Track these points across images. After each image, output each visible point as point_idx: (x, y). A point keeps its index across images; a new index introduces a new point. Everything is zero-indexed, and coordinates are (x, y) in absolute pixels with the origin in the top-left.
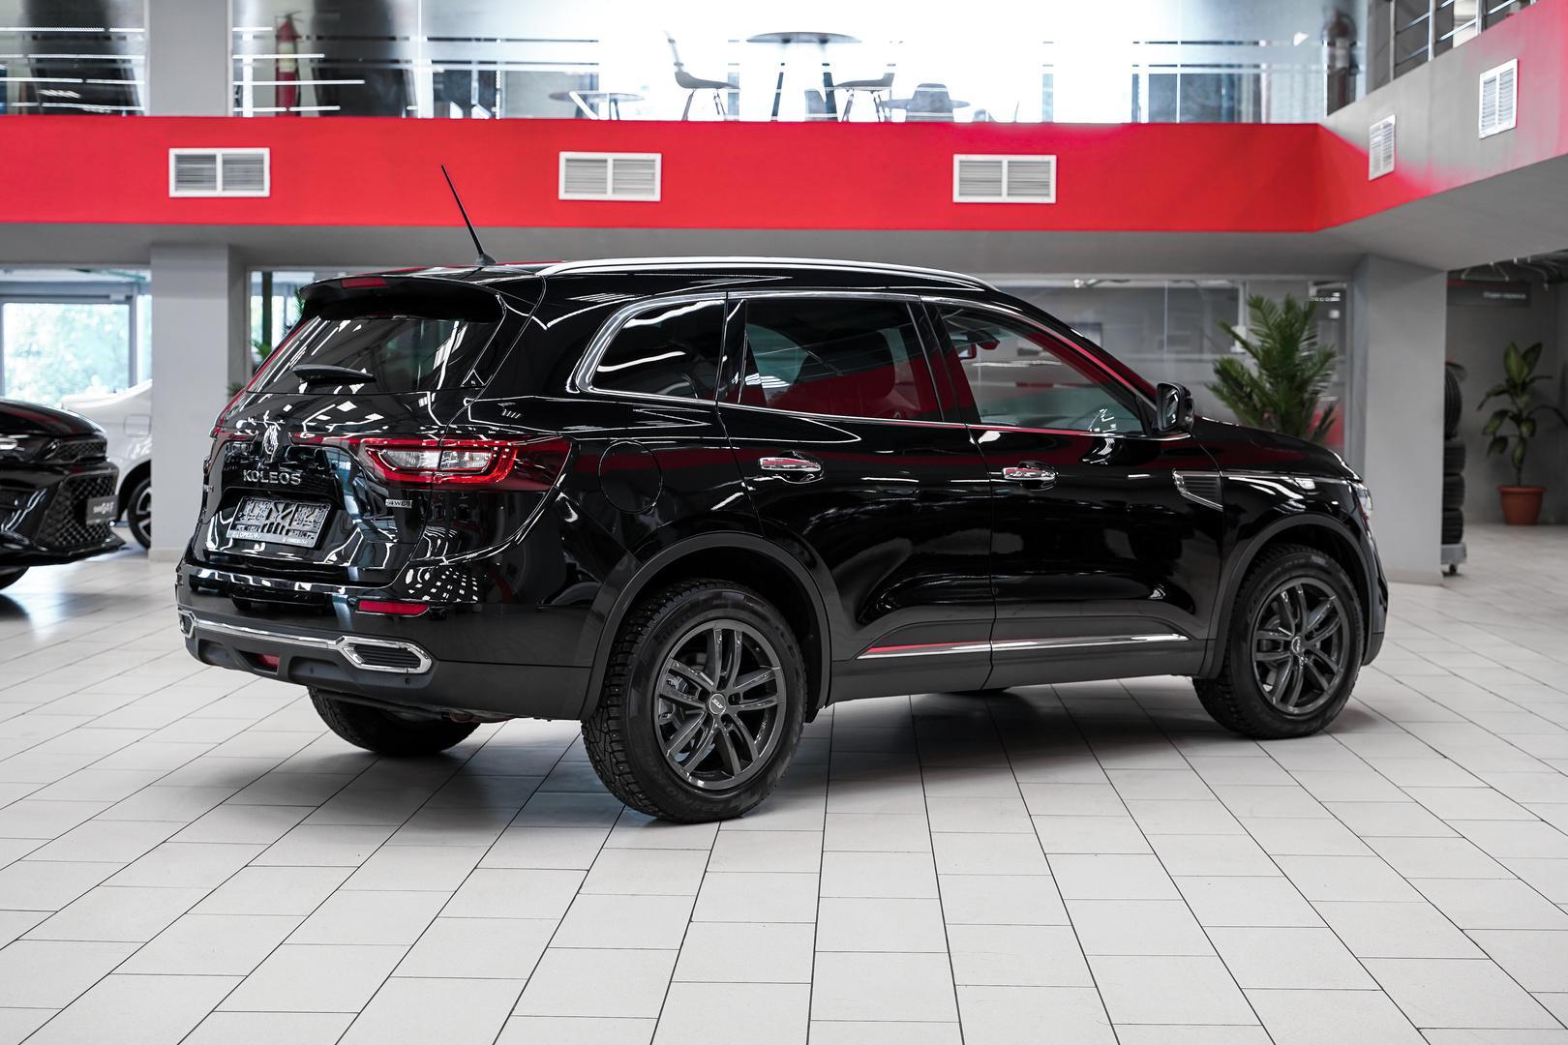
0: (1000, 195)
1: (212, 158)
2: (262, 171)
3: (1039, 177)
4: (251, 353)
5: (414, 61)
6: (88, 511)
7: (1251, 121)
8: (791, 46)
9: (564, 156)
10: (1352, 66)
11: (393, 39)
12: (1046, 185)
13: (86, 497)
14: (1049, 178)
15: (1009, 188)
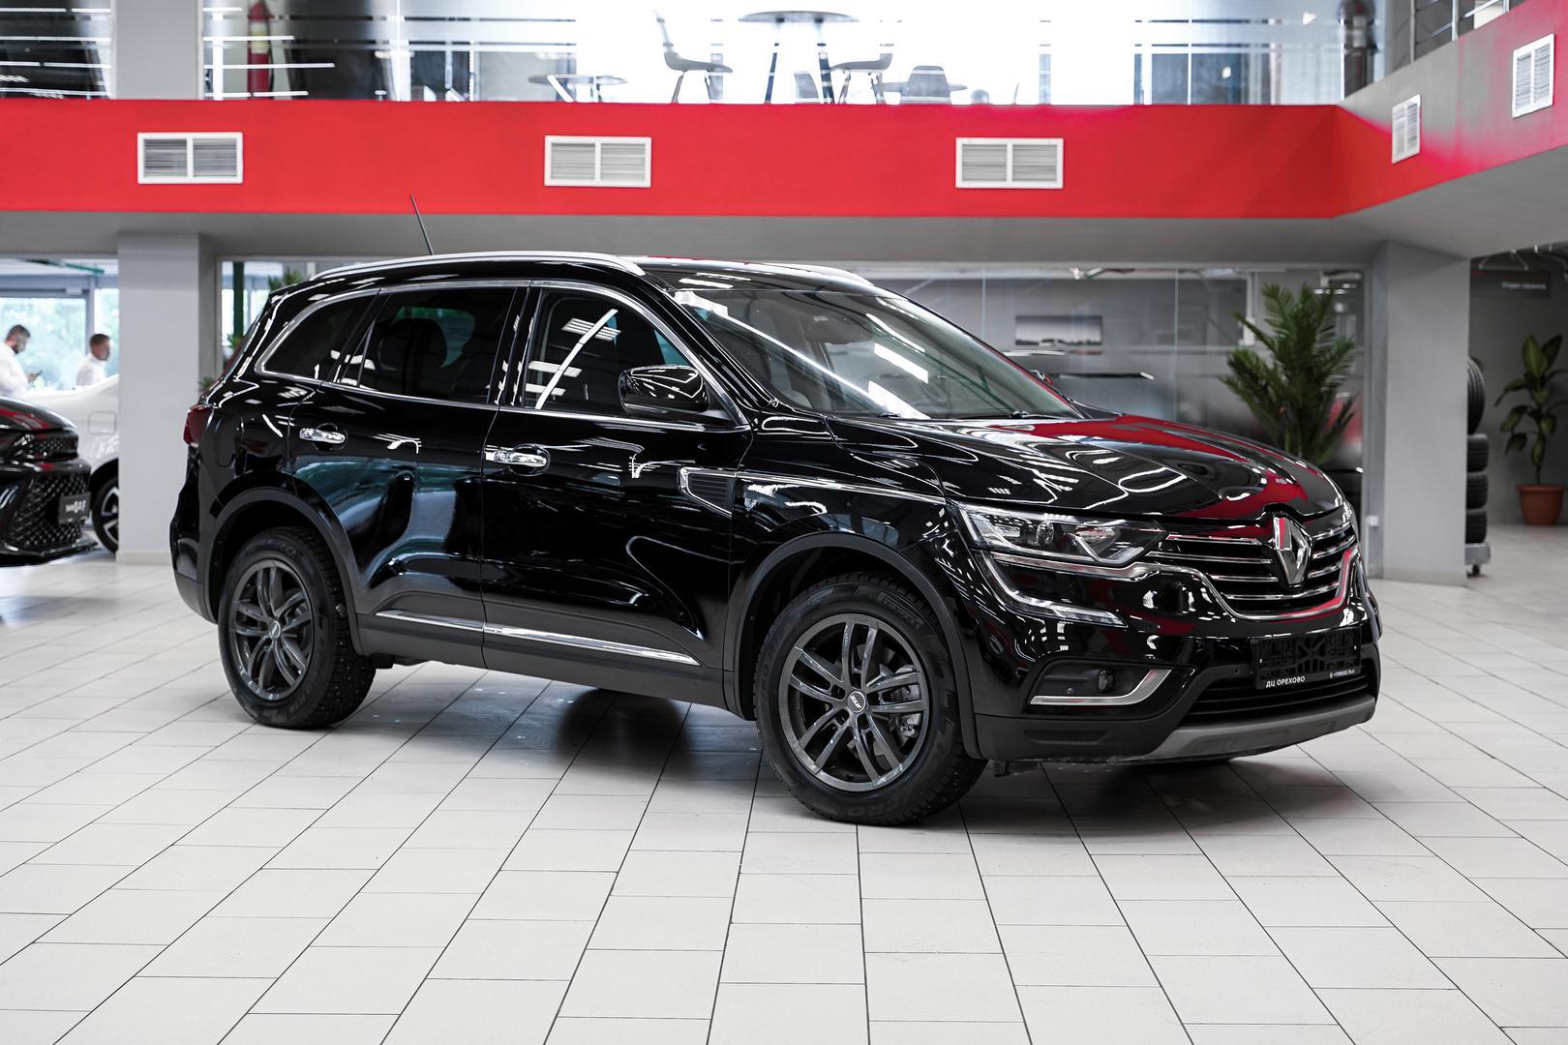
0: (1005, 180)
1: (183, 143)
2: (235, 156)
3: (1045, 161)
4: (222, 346)
5: (391, 42)
6: (60, 509)
7: (1259, 102)
8: (785, 26)
9: (550, 140)
10: (1371, 47)
11: (370, 18)
12: (1053, 169)
13: (58, 495)
14: (1056, 162)
15: (1014, 173)
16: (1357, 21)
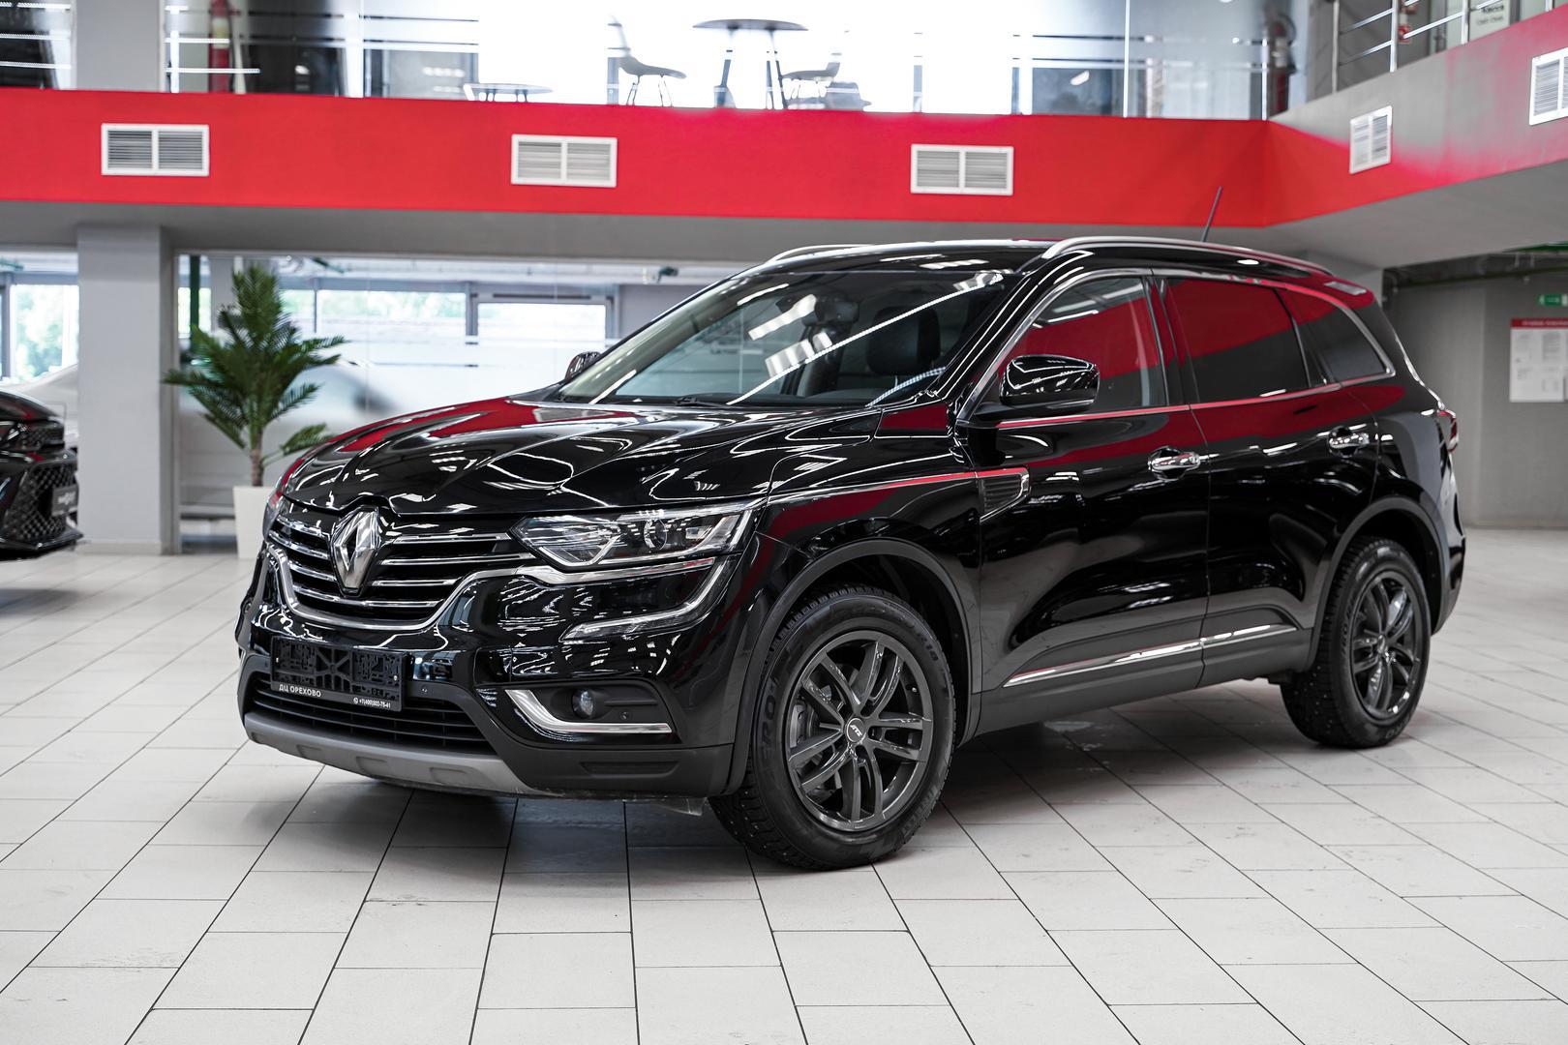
0: (957, 185)
1: (148, 135)
2: (200, 149)
3: (998, 169)
4: (178, 339)
5: (347, 40)
6: (54, 502)
8: (739, 33)
9: (516, 139)
10: (1291, 68)
11: (329, 16)
12: (1002, 177)
13: (51, 488)
14: (1006, 169)
15: (967, 180)
16: (1279, 43)
